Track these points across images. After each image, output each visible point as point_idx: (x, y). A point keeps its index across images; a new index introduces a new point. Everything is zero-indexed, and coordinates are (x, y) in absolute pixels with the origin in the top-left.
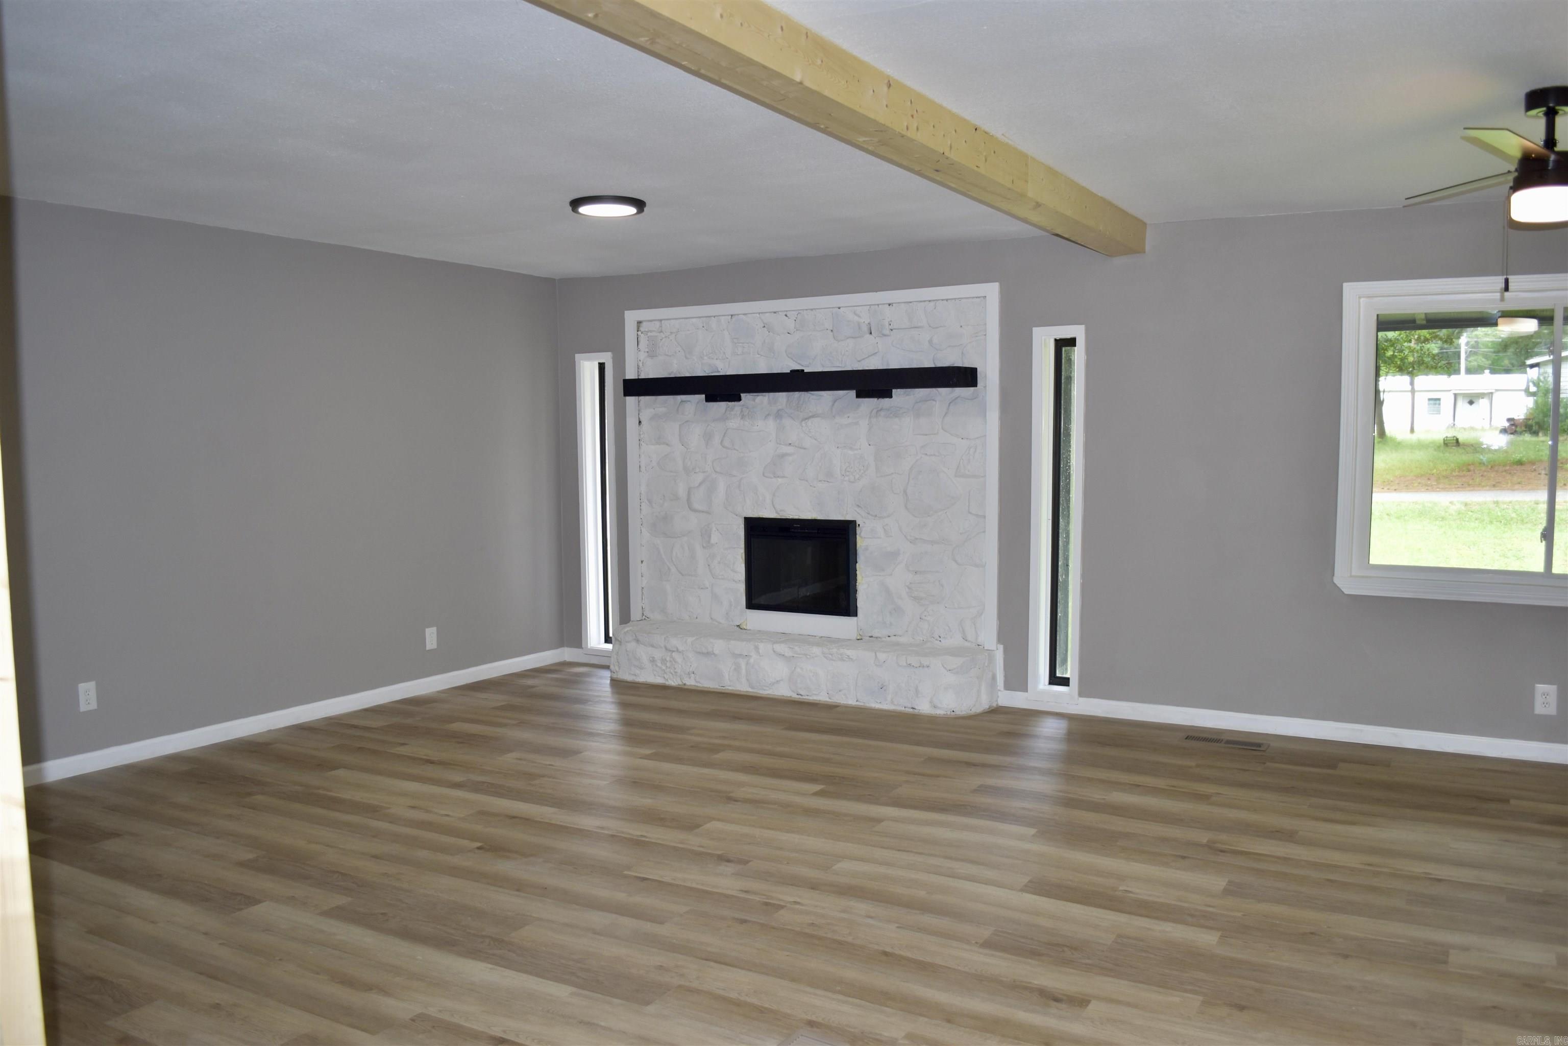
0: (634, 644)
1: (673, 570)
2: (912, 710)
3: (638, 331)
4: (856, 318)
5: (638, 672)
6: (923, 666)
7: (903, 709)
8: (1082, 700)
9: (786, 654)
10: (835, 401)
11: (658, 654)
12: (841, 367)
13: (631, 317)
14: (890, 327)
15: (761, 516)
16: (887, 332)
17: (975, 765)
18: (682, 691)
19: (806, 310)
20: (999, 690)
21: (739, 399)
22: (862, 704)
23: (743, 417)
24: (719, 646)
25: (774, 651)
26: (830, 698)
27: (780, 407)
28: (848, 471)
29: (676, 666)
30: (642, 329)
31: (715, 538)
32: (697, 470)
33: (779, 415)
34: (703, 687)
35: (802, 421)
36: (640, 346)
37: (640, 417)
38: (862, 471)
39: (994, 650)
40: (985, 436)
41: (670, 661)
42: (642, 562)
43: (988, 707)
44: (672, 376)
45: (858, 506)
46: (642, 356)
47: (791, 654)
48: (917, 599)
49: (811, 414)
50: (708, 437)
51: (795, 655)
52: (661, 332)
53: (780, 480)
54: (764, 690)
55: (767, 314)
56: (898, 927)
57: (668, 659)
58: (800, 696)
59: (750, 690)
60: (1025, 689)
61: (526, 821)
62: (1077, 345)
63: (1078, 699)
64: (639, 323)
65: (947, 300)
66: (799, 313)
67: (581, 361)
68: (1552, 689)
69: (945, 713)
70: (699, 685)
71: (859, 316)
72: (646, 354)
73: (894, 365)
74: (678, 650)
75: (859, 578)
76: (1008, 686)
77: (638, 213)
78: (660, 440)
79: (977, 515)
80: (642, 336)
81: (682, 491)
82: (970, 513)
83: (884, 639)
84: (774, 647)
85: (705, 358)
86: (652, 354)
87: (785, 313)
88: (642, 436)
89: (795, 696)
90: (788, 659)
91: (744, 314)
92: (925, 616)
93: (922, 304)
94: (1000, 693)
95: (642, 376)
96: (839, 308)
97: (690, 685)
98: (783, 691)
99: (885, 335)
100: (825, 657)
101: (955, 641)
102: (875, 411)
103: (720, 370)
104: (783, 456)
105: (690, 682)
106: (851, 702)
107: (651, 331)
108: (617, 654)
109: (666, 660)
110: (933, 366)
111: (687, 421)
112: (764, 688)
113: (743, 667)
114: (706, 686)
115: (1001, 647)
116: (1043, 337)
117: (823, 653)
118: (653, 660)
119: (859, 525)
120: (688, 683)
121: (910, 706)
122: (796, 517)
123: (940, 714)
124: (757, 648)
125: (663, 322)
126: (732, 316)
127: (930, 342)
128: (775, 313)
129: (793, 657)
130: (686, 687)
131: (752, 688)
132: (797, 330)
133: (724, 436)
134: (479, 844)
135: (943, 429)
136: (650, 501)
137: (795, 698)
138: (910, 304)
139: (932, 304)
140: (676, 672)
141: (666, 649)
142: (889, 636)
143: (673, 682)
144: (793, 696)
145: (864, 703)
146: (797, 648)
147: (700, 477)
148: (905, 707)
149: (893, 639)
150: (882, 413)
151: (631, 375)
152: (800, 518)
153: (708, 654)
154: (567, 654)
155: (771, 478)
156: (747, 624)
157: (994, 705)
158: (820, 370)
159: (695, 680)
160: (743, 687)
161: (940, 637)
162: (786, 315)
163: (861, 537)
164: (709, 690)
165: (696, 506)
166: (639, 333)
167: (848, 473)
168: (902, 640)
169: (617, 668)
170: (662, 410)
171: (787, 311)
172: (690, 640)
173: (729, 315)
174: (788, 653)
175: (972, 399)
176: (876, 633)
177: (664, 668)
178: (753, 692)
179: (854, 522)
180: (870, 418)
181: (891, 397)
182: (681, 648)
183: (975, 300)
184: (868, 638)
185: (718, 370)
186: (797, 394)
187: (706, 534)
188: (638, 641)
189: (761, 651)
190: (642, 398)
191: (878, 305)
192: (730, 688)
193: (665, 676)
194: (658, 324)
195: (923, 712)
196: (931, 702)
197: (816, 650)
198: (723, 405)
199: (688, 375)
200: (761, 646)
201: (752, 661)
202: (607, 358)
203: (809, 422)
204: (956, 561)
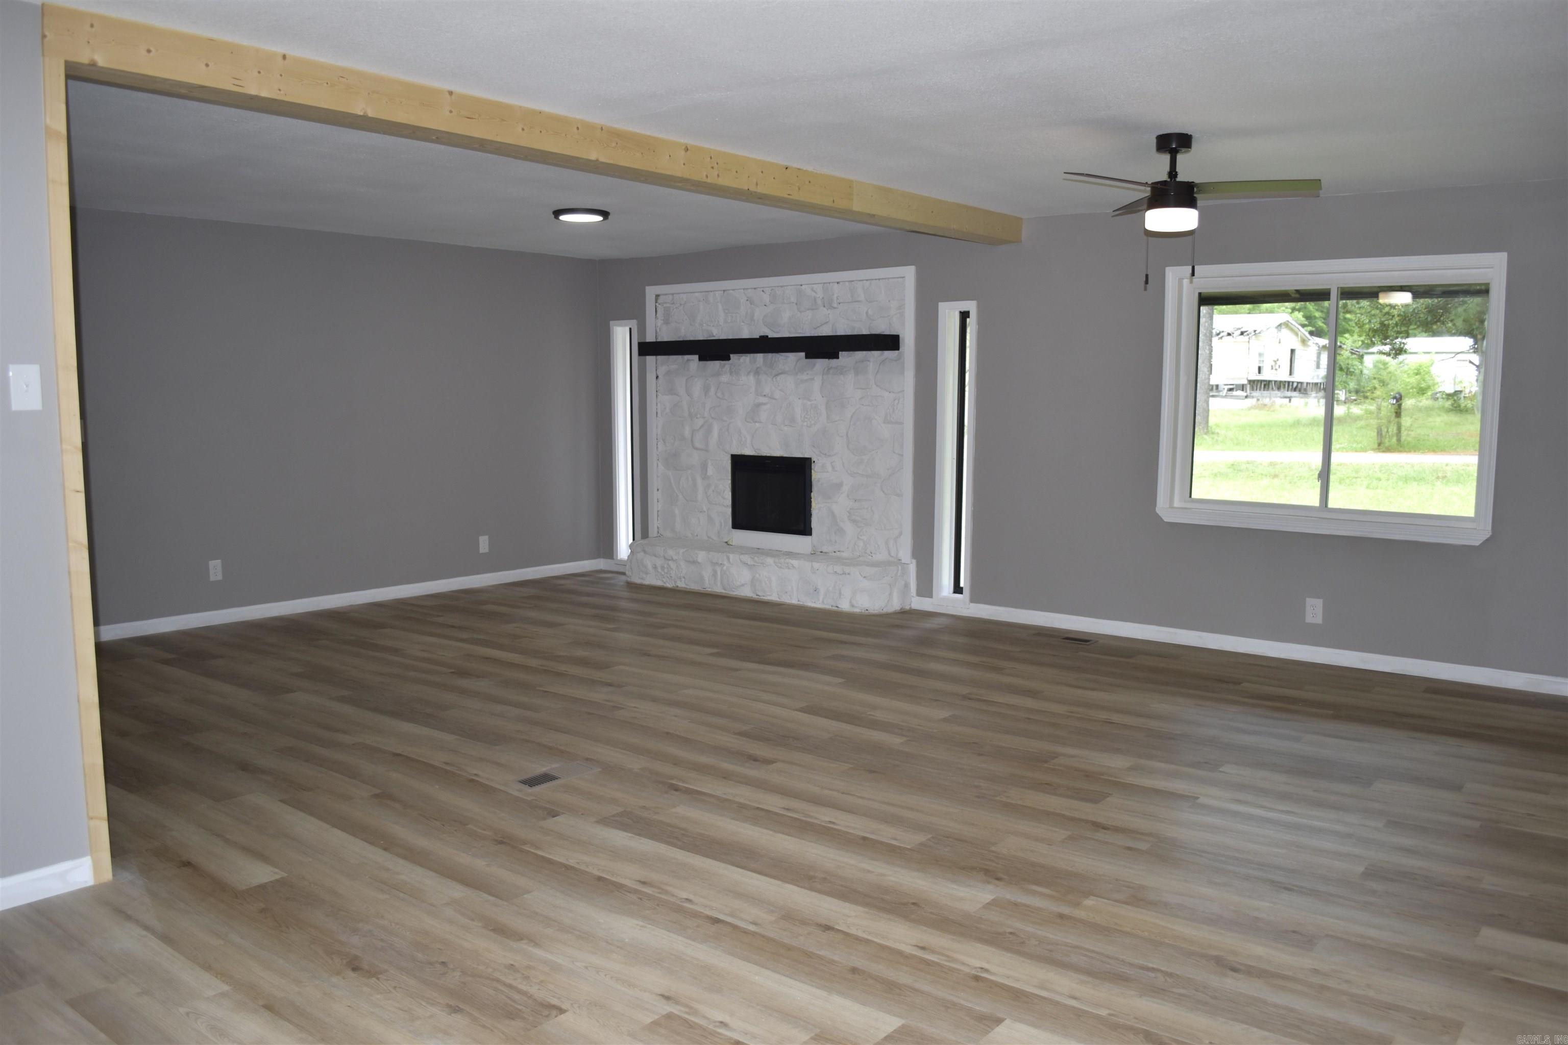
0: (642, 554)
1: (681, 497)
2: (836, 608)
3: (656, 303)
4: (814, 294)
5: (644, 576)
6: (844, 573)
7: (831, 607)
8: (972, 605)
9: (749, 563)
10: (798, 361)
11: (659, 562)
12: (802, 333)
13: (651, 291)
14: (838, 301)
15: (743, 454)
16: (835, 305)
17: (846, 643)
18: (675, 591)
19: (778, 287)
20: (913, 596)
21: (729, 359)
22: (802, 603)
23: (731, 373)
24: (701, 556)
25: (741, 561)
26: (779, 598)
27: (758, 366)
28: (807, 418)
29: (671, 572)
30: (659, 301)
31: (710, 472)
32: (698, 416)
33: (757, 372)
34: (690, 589)
35: (774, 377)
36: (657, 315)
37: (658, 373)
38: (816, 418)
39: (907, 564)
40: (903, 391)
41: (667, 568)
42: (658, 490)
43: (899, 609)
44: (681, 339)
45: (814, 447)
46: (660, 323)
47: (752, 563)
48: (854, 522)
49: (780, 372)
50: (706, 389)
51: (755, 564)
52: (673, 303)
53: (757, 424)
54: (734, 591)
55: (749, 290)
56: (690, 722)
57: (665, 566)
58: (758, 597)
59: (723, 591)
60: (931, 596)
61: (495, 661)
62: (970, 316)
63: (969, 604)
64: (657, 296)
65: (879, 279)
66: (772, 289)
67: (615, 327)
68: (1319, 603)
69: (860, 611)
70: (688, 587)
71: (816, 293)
72: (662, 322)
73: (841, 332)
74: (672, 559)
75: (813, 504)
76: (919, 594)
77: (604, 220)
78: (672, 391)
79: (899, 455)
80: (659, 307)
81: (687, 432)
82: (894, 452)
83: (831, 554)
84: (741, 557)
85: (704, 325)
86: (667, 322)
87: (762, 289)
88: (659, 388)
89: (755, 596)
90: (750, 567)
91: (733, 290)
92: (861, 536)
93: (861, 282)
94: (913, 599)
95: (659, 340)
96: (801, 285)
97: (682, 587)
98: (747, 592)
99: (835, 308)
100: (776, 565)
101: (881, 556)
102: (826, 369)
103: (714, 334)
104: (758, 405)
105: (681, 585)
106: (794, 601)
107: (666, 303)
108: (631, 562)
109: (664, 567)
110: (869, 333)
111: (692, 376)
112: (733, 590)
113: (719, 573)
114: (692, 588)
115: (914, 561)
116: (947, 311)
117: (775, 562)
118: (655, 567)
119: (814, 462)
120: (679, 586)
121: (835, 605)
122: (768, 455)
123: (856, 612)
124: (728, 558)
125: (675, 295)
126: (724, 291)
127: (867, 313)
128: (755, 289)
129: (754, 565)
130: (678, 589)
131: (725, 590)
132: (771, 303)
133: (718, 389)
134: (453, 670)
135: (875, 384)
136: (664, 440)
137: (755, 598)
138: (853, 283)
139: (869, 282)
140: (671, 577)
141: (665, 558)
142: (835, 552)
143: (669, 585)
144: (754, 597)
145: (803, 602)
146: (756, 558)
147: (700, 422)
148: (832, 606)
149: (838, 554)
150: (831, 371)
151: (650, 338)
152: (772, 455)
153: (694, 562)
154: (599, 564)
155: (751, 423)
156: (732, 541)
157: (907, 608)
158: (787, 336)
159: (685, 583)
160: (718, 589)
161: (871, 553)
162: (763, 291)
163: (814, 471)
164: (694, 591)
165: (697, 445)
166: (657, 304)
167: (806, 420)
168: (845, 555)
169: (630, 574)
170: (674, 367)
171: (763, 287)
172: (682, 551)
173: (721, 291)
174: (750, 562)
175: (896, 361)
176: (825, 549)
177: (663, 573)
178: (725, 593)
179: (809, 459)
180: (823, 375)
181: (838, 358)
182: (675, 558)
183: (899, 279)
184: (819, 553)
185: (713, 334)
186: (770, 355)
187: (704, 467)
188: (644, 551)
189: (731, 560)
190: (659, 357)
191: (829, 283)
192: (709, 590)
193: (664, 579)
194: (671, 297)
195: (844, 610)
196: (851, 602)
197: (770, 560)
198: (717, 364)
199: (692, 339)
200: (731, 556)
201: (725, 568)
202: (633, 323)
203: (778, 378)
204: (884, 492)
